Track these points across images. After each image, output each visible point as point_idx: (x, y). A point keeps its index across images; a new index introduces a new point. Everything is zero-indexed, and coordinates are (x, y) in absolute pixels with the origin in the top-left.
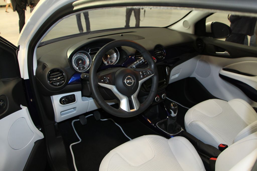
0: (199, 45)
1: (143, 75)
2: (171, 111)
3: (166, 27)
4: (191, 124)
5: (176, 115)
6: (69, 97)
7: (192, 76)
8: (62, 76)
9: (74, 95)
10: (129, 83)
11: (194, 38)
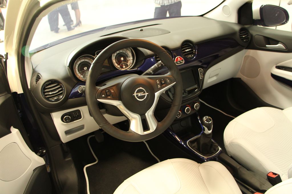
0: (244, 36)
1: (161, 84)
2: (204, 127)
3: (202, 16)
5: (210, 132)
6: (73, 113)
7: (237, 77)
8: (60, 89)
9: (79, 111)
10: (140, 98)
11: (237, 28)
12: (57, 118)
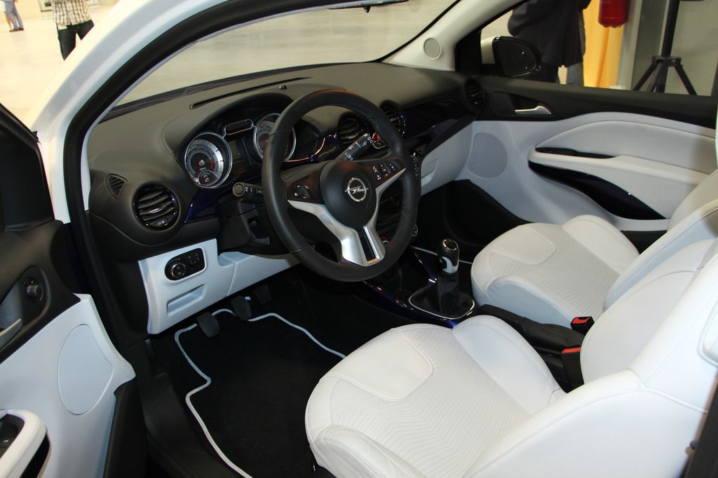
0: (473, 96)
1: (382, 174)
2: (445, 258)
3: (379, 61)
4: (494, 286)
5: (456, 268)
6: (189, 257)
7: (462, 177)
9: (199, 251)
11: (460, 79)
12: (154, 269)
